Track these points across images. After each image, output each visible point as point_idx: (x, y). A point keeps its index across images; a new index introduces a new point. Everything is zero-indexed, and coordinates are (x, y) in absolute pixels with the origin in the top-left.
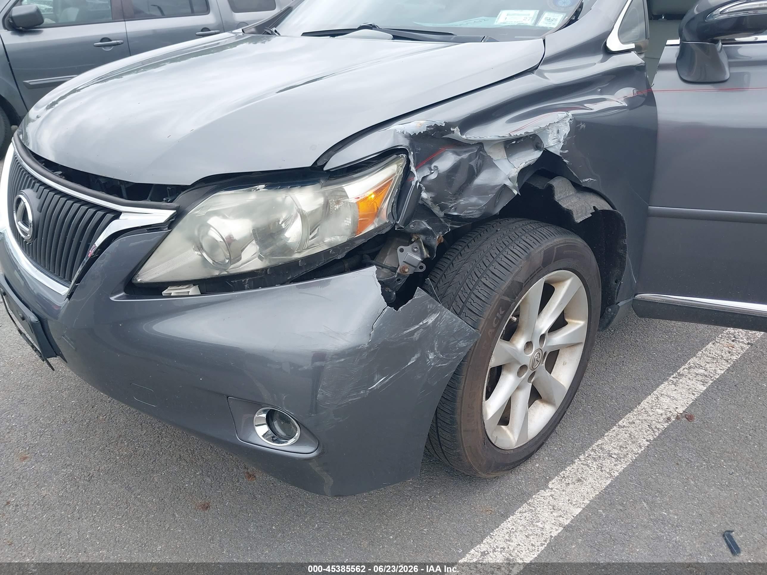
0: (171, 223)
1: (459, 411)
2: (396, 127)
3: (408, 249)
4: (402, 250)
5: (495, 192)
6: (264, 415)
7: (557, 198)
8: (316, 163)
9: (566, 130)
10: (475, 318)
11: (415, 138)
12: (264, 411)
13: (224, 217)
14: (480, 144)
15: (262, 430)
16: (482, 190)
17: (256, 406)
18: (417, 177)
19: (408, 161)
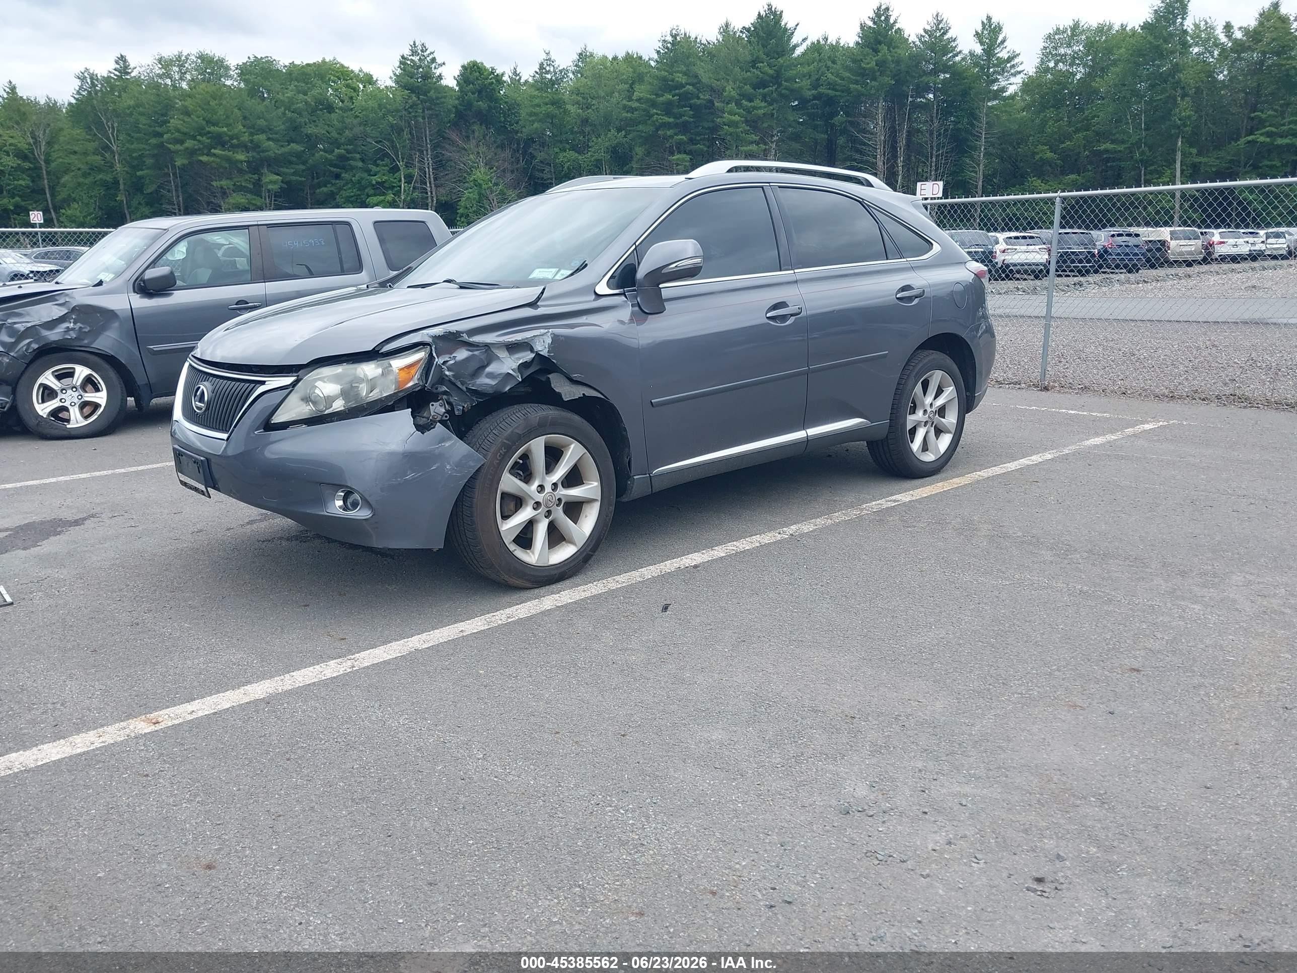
0: (294, 384)
1: (475, 514)
2: (424, 331)
3: (436, 404)
4: (433, 405)
5: (501, 376)
6: (343, 494)
7: (552, 385)
8: (374, 349)
9: (549, 341)
10: (484, 452)
11: (436, 338)
12: (342, 492)
13: (325, 382)
14: (487, 346)
15: (339, 503)
16: (491, 376)
17: (339, 486)
18: (439, 361)
19: (431, 350)
